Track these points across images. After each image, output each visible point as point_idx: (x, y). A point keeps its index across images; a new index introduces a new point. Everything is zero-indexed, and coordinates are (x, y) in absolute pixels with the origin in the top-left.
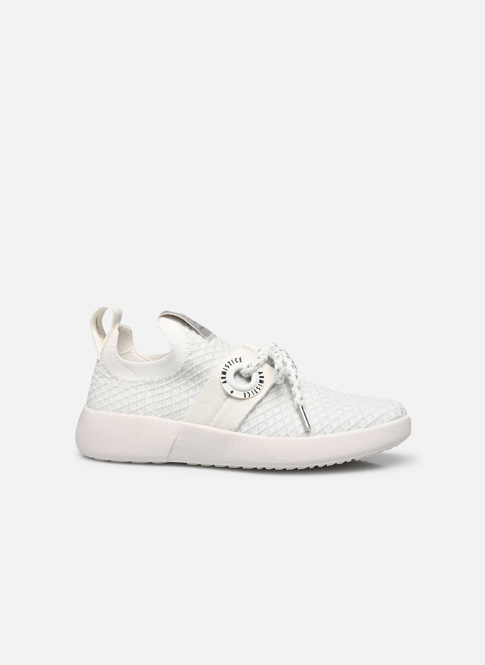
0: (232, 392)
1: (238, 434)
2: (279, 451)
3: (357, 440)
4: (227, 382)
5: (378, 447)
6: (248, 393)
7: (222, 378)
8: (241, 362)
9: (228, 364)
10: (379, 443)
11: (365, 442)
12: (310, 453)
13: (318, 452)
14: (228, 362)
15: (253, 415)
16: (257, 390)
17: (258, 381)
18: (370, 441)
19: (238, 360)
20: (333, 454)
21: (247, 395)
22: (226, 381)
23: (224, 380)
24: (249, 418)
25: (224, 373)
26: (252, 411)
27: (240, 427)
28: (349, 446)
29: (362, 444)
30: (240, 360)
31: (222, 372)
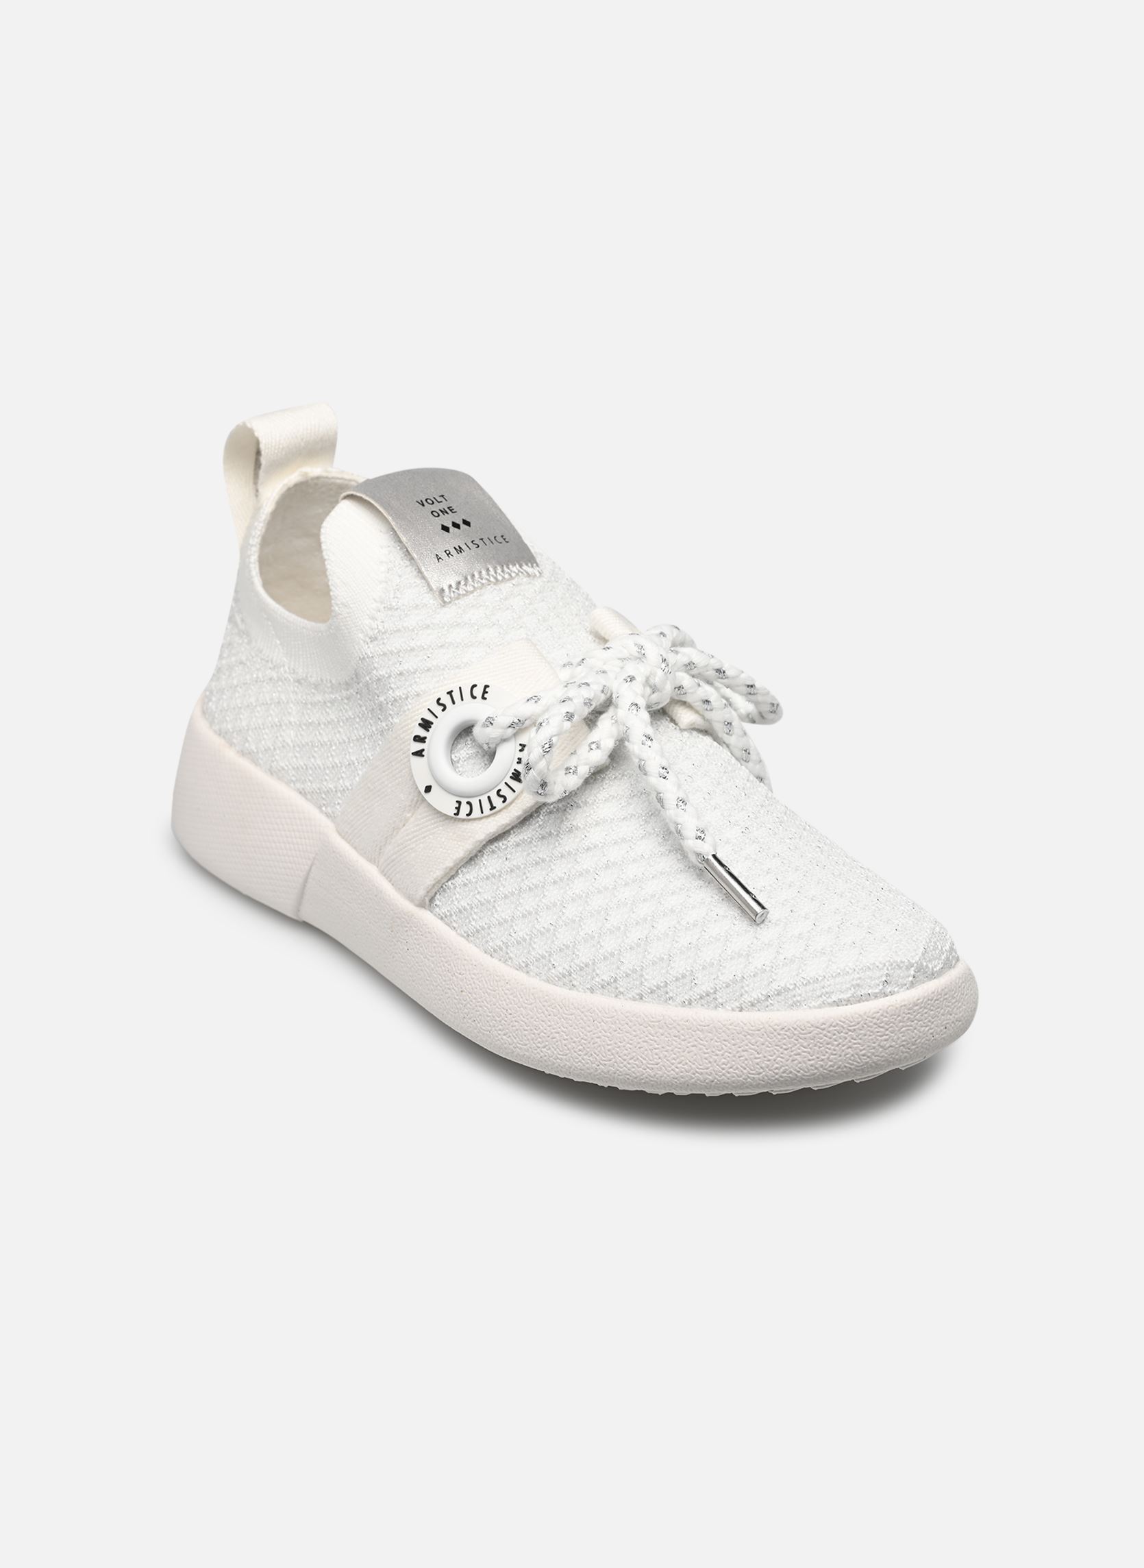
0: (428, 789)
1: (426, 916)
2: (490, 1010)
3: (696, 1043)
4: (423, 756)
5: (759, 1080)
6: (468, 803)
7: (419, 739)
8: (484, 698)
9: (446, 700)
10: (762, 1068)
11: (717, 1055)
12: (559, 1042)
13: (581, 1047)
14: (448, 693)
15: (470, 874)
16: (497, 801)
17: (508, 772)
18: (734, 1056)
19: (478, 692)
20: (618, 1066)
21: (464, 810)
22: (423, 750)
23: (419, 746)
24: (459, 880)
25: (426, 725)
26: (472, 859)
27: (432, 900)
28: (666, 1056)
29: (706, 1059)
30: (485, 692)
31: (422, 719)
